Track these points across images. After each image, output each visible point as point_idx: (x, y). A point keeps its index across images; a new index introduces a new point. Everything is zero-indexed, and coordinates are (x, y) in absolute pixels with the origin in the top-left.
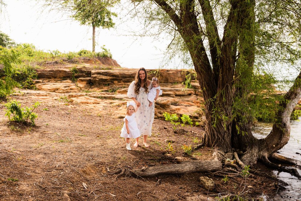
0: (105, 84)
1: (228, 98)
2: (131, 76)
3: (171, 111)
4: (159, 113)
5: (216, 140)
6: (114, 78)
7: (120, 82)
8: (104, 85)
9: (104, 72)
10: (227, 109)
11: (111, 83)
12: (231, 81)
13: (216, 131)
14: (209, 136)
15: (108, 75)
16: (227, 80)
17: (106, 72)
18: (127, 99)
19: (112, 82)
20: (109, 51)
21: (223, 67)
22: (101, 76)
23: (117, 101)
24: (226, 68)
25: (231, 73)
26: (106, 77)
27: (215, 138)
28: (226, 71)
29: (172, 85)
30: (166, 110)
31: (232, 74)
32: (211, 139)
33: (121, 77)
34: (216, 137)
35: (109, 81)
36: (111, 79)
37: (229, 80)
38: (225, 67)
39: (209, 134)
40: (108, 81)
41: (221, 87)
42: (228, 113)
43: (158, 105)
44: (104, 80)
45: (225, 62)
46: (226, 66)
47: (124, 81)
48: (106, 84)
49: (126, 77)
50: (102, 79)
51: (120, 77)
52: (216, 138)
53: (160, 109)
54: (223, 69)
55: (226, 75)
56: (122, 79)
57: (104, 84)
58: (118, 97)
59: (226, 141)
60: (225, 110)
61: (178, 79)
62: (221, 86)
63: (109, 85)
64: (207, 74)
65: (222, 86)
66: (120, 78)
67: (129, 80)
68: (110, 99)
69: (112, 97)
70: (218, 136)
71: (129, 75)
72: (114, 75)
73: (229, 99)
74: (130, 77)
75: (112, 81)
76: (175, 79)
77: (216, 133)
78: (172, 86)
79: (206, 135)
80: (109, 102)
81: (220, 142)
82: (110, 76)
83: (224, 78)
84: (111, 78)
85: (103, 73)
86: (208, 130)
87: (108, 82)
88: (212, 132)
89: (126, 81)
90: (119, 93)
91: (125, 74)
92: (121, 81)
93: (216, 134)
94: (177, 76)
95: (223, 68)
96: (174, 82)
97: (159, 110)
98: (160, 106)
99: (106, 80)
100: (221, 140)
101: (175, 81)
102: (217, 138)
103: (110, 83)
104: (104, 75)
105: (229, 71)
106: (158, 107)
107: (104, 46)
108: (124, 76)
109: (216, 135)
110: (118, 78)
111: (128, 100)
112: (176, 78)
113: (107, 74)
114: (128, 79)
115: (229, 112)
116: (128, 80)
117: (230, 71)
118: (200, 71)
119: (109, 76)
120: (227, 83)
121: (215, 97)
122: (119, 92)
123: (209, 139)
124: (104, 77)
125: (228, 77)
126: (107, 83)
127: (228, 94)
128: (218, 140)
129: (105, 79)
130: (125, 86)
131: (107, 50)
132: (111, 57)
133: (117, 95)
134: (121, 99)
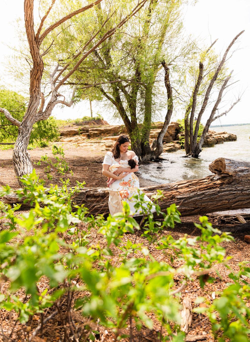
0: (97, 136)
6: (101, 132)
56: (106, 132)
63: (99, 136)
68: (99, 143)
75: (100, 134)
84: (99, 132)
87: (98, 134)
99: (96, 134)
116: (109, 132)
122: (104, 139)
124: (96, 132)
130: (107, 136)
131: (100, 115)
132: (103, 120)
133: (103, 141)
134: (104, 143)
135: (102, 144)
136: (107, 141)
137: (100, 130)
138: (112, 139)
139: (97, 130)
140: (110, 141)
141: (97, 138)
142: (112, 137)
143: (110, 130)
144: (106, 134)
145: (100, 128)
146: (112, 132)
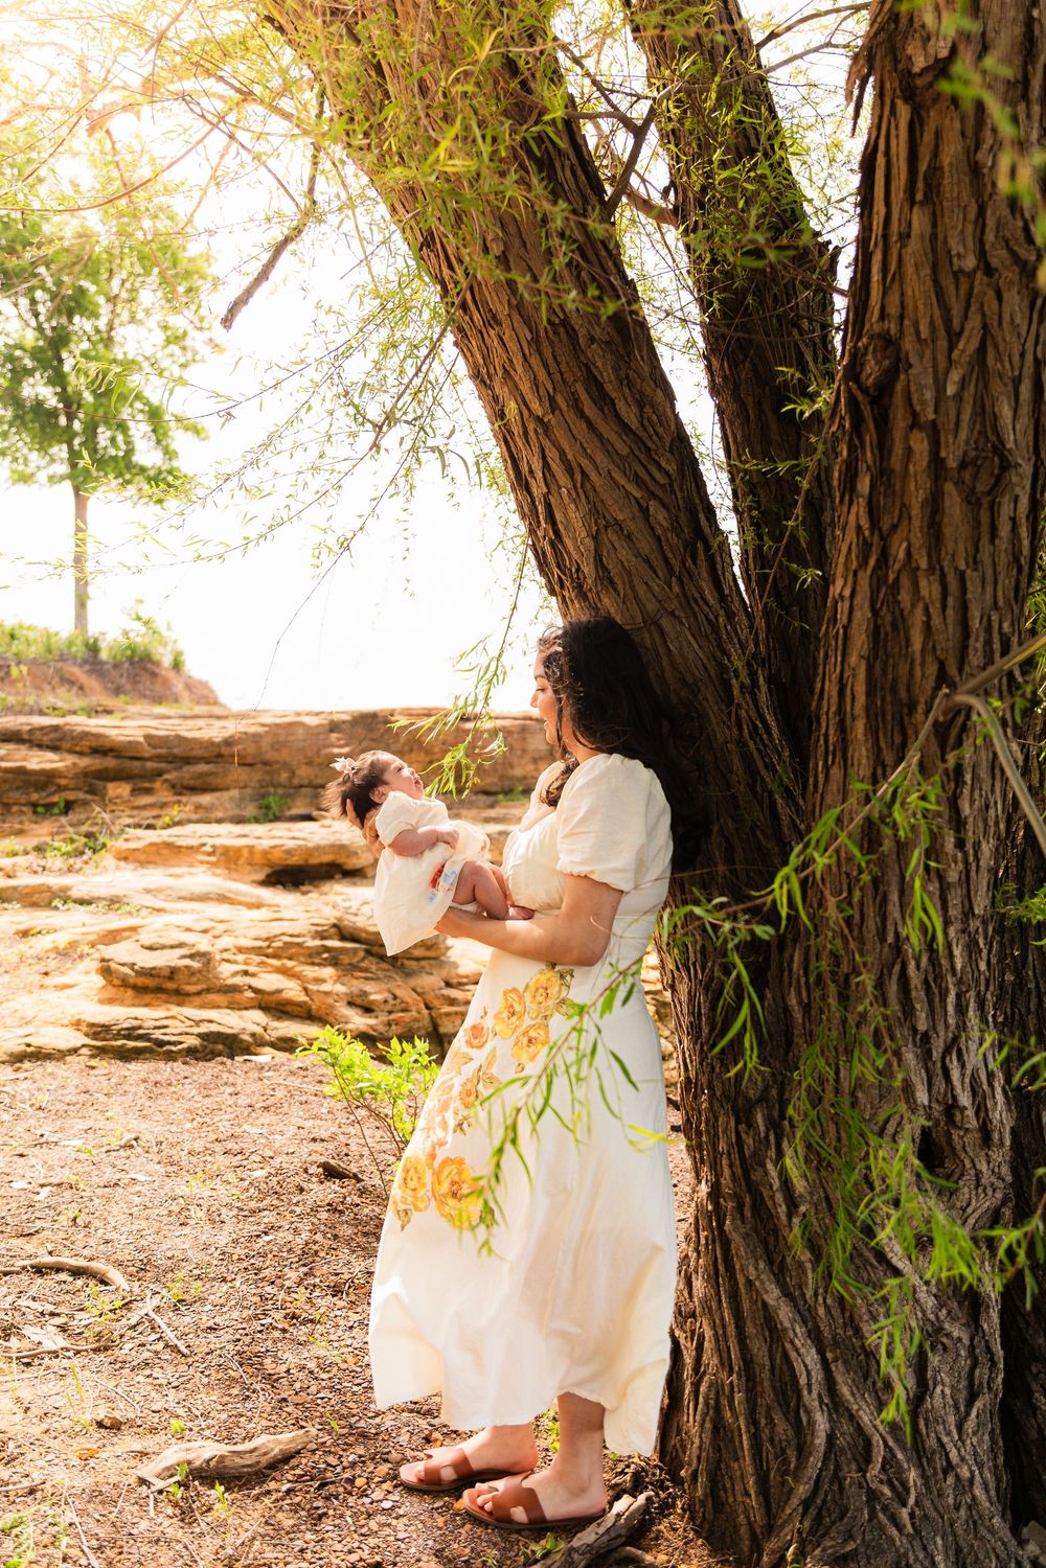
0: (44, 805)
1: (955, 899)
2: (225, 751)
3: (448, 984)
4: (350, 1004)
5: (815, 1462)
6: (109, 762)
7: (149, 791)
8: (35, 812)
9: (42, 728)
10: (947, 1051)
11: (89, 797)
12: (1005, 651)
13: (815, 1335)
14: (716, 1387)
15: (67, 745)
16: (946, 634)
17: (56, 728)
18: (159, 904)
19: (92, 791)
20: (169, 627)
21: (883, 447)
22: (23, 750)
23: (80, 914)
24: (937, 462)
25: (1004, 530)
26: (50, 755)
27: (802, 1432)
28: (935, 503)
29: (492, 806)
30: (413, 982)
31: (1016, 558)
32: (756, 1439)
33: (159, 758)
34: (822, 1423)
35: (72, 784)
36: (86, 774)
37: (977, 644)
38: (920, 444)
39: (726, 1363)
40: (63, 782)
41: (861, 752)
42: (965, 1099)
43: (350, 945)
44: (33, 778)
45: (920, 375)
46: (935, 434)
47: (173, 787)
48: (49, 807)
49: (187, 760)
50: (21, 771)
51: (150, 759)
52: (820, 1441)
53: (366, 970)
54: (882, 474)
55: (936, 567)
56: (159, 774)
57: (34, 805)
58: (96, 893)
59: (949, 1467)
60: (926, 1056)
61: (531, 767)
62: (860, 728)
63: (68, 807)
64: (674, 605)
65: (873, 731)
66: (149, 765)
67: (209, 774)
68: (35, 905)
69: (49, 889)
70: (835, 1404)
71: (213, 743)
72: (108, 745)
73: (968, 913)
74: (220, 756)
75: (93, 783)
76: (511, 766)
77: (811, 1357)
78: (492, 813)
79: (688, 1359)
80: (14, 928)
81: (873, 1496)
82: (81, 754)
83: (900, 623)
84: (84, 762)
85: (38, 735)
86: (705, 1302)
87: (61, 789)
88: (759, 1348)
89: (191, 782)
90: (126, 859)
91: (185, 739)
92: (157, 785)
93: (818, 1375)
94: (524, 751)
95: (896, 462)
96: (507, 784)
97: (357, 985)
98: (368, 952)
99: (46, 779)
100: (889, 1461)
101: (512, 778)
102: (831, 1438)
103: (81, 795)
104: (40, 746)
105: (971, 500)
106: (345, 959)
107: (141, 602)
108: (176, 751)
109: (811, 1399)
110: (136, 764)
111: (168, 906)
112: (515, 761)
113: (60, 739)
114: (203, 767)
115: (974, 1078)
116: (201, 775)
117: (994, 509)
118: (588, 569)
119: (71, 751)
120: (942, 678)
121: (782, 889)
122: (124, 857)
123: (719, 1430)
124: (39, 761)
125: (964, 607)
126: (56, 798)
127: (960, 844)
128: (851, 1474)
129: (43, 772)
130: (175, 812)
131: (161, 626)
132: (177, 666)
133: (106, 876)
134: (114, 902)
135: (69, 924)
136: (155, 877)
137: (101, 748)
138: (228, 859)
139: (54, 740)
140: (202, 878)
141: (42, 831)
142: (226, 834)
143: (218, 754)
144: (164, 795)
145: (93, 724)
146: (238, 773)
